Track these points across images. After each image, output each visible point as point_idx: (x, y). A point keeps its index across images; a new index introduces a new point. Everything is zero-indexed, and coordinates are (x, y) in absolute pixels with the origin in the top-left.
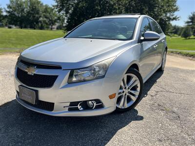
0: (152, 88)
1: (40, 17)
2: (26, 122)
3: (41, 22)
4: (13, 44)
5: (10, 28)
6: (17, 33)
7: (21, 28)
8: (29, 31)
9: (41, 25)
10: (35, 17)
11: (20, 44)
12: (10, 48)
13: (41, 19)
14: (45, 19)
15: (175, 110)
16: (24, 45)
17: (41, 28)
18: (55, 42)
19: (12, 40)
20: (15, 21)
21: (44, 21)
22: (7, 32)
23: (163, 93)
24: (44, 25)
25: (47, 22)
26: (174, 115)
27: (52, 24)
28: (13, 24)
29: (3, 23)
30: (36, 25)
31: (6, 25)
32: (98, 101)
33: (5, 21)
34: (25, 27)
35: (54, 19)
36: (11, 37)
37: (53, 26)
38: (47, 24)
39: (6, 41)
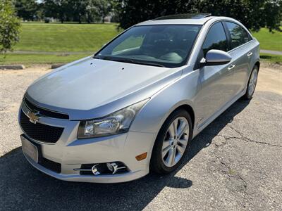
0: (222, 131)
1: (87, 4)
2: (31, 180)
3: (88, 11)
4: (51, 46)
5: (47, 22)
6: (56, 30)
7: (62, 21)
8: (72, 27)
9: (89, 16)
10: (80, 4)
11: (60, 46)
12: (47, 51)
13: (89, 7)
14: (94, 7)
15: (244, 172)
16: (65, 46)
17: (90, 21)
18: (78, 65)
19: (49, 40)
20: (53, 11)
21: (93, 11)
22: (43, 29)
23: (236, 141)
24: (92, 16)
25: (97, 11)
26: (240, 183)
27: (103, 15)
28: (51, 17)
29: (38, 15)
30: (83, 17)
31: (42, 18)
32: (120, 164)
33: (40, 13)
34: (68, 20)
35: (106, 7)
36: (47, 36)
37: (106, 18)
38: (96, 14)
39: (42, 41)
